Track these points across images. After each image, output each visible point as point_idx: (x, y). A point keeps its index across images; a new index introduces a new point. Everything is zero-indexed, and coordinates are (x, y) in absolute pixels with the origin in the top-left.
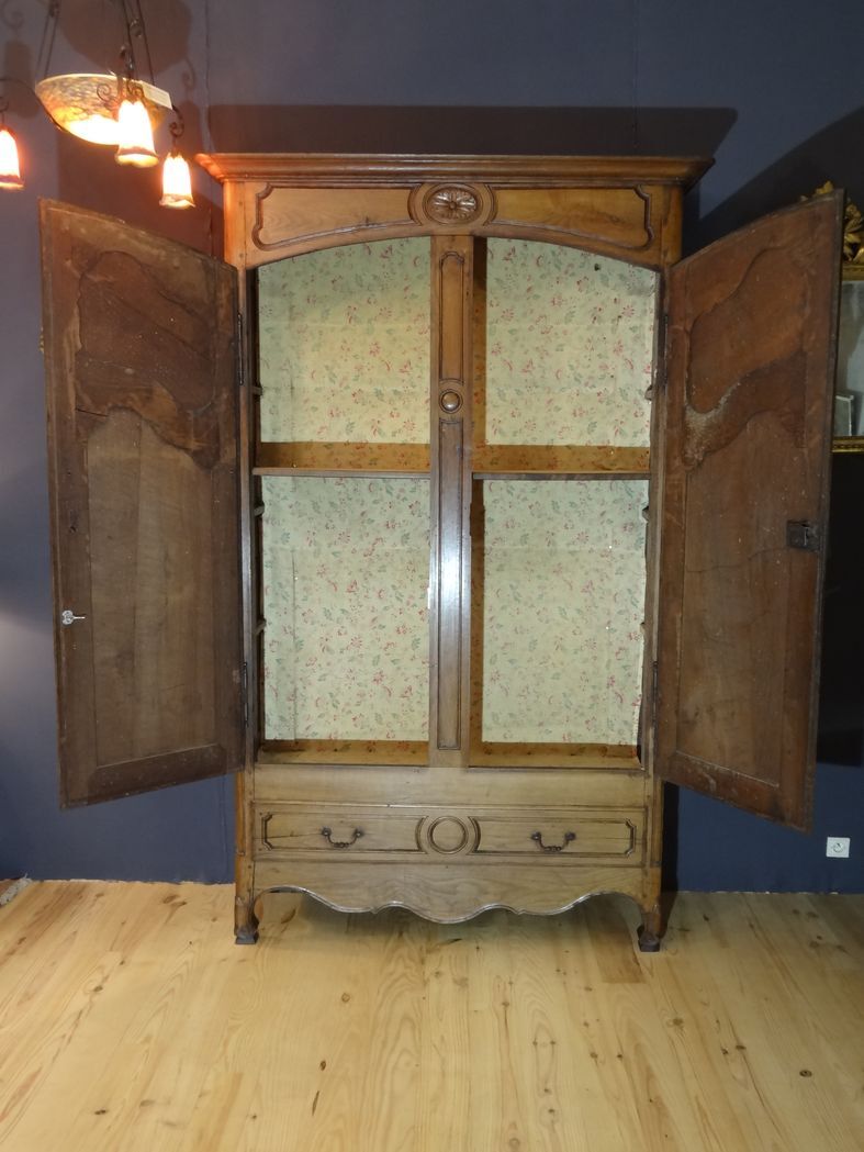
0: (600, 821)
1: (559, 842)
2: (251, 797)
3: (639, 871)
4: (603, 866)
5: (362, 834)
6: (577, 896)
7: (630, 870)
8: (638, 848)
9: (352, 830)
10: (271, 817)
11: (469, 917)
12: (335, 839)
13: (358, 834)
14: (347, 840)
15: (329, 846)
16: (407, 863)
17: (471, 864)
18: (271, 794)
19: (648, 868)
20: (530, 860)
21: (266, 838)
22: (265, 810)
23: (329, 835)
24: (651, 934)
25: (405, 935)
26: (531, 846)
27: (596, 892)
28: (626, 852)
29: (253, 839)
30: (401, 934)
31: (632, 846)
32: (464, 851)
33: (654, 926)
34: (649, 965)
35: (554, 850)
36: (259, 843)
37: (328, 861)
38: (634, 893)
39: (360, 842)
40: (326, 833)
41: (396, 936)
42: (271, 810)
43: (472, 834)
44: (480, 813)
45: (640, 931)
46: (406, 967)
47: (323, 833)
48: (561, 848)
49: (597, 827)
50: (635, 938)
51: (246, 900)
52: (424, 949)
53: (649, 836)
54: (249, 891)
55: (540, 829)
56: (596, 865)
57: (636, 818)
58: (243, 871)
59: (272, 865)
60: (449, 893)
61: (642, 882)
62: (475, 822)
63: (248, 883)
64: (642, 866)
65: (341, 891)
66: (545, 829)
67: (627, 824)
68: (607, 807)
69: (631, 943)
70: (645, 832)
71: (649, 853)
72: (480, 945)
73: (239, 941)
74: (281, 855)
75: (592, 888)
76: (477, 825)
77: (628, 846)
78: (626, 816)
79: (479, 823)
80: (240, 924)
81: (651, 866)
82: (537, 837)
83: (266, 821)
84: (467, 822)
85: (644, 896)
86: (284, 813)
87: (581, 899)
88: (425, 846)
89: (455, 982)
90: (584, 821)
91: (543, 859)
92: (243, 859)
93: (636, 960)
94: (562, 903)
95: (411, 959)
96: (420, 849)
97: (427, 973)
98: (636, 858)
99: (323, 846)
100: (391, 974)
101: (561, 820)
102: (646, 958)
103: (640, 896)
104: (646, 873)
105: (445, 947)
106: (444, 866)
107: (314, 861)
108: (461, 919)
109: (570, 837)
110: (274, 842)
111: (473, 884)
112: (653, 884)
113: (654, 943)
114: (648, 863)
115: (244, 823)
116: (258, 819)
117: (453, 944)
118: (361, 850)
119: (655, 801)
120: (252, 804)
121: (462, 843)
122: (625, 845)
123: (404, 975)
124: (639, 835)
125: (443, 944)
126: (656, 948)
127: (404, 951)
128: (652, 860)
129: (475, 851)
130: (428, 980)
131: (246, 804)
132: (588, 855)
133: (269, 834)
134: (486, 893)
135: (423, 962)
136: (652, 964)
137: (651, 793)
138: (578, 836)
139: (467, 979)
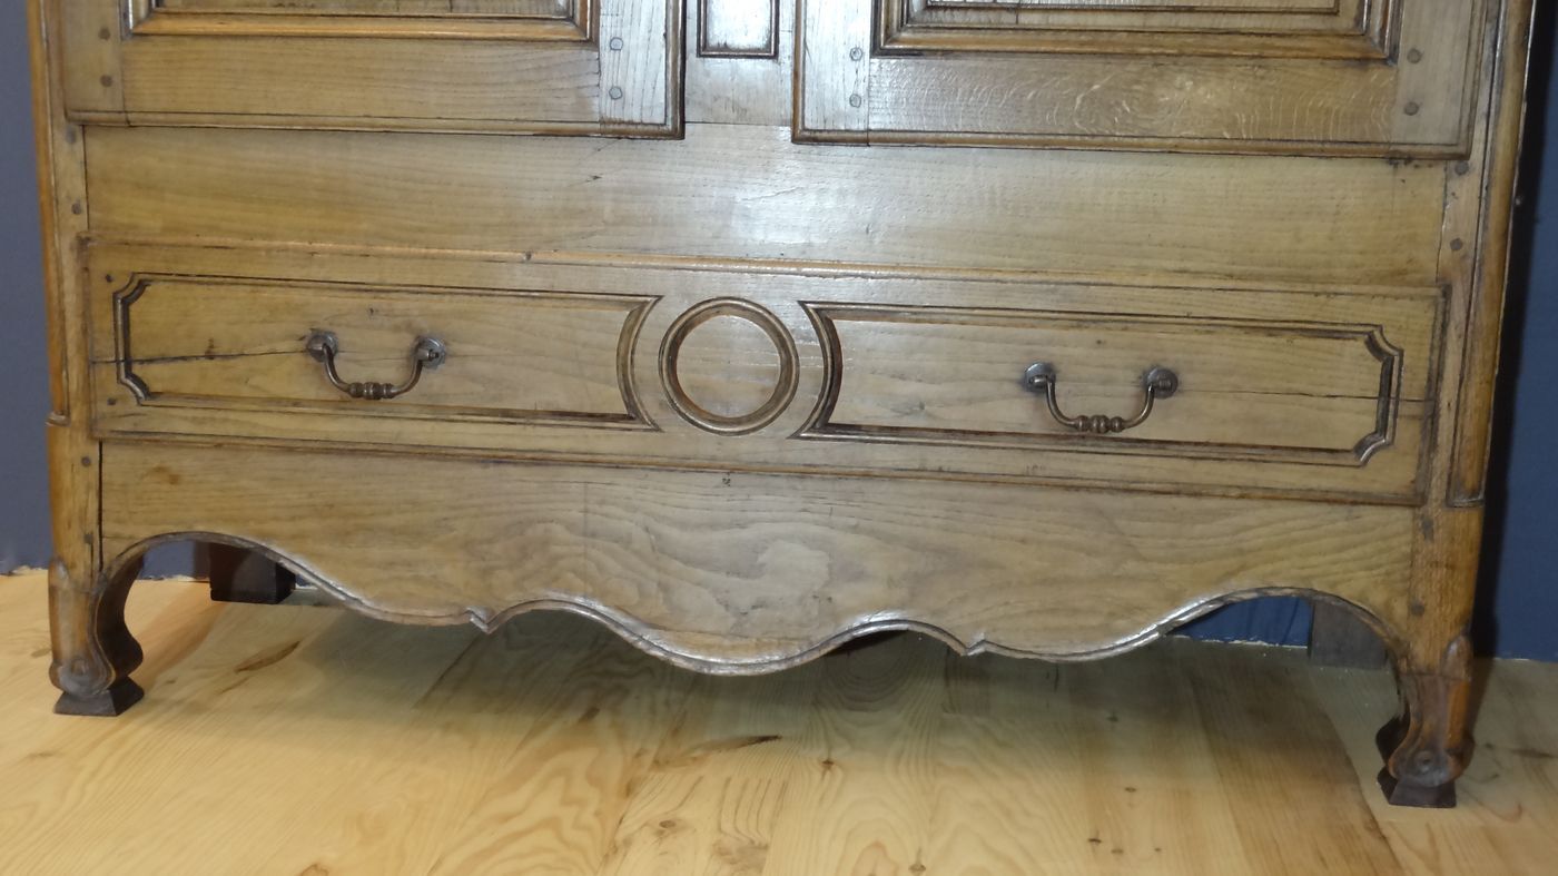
0: (1271, 329)
1: (1117, 401)
2: (78, 223)
3: (1400, 518)
4: (1273, 495)
5: (437, 358)
6: (1175, 600)
7: (1370, 515)
8: (1407, 433)
9: (408, 341)
10: (142, 285)
11: (799, 654)
12: (350, 371)
13: (423, 357)
14: (389, 372)
15: (334, 395)
16: (591, 462)
17: (805, 473)
18: (139, 214)
19: (1434, 509)
20: (1015, 463)
21: (128, 362)
22: (123, 266)
23: (331, 357)
24: (1432, 746)
25: (603, 720)
26: (1018, 412)
27: (1242, 587)
28: (1360, 447)
29: (91, 363)
30: (591, 713)
31: (1382, 427)
32: (789, 422)
33: (1442, 719)
34: (1422, 843)
35: (1098, 431)
36: (107, 376)
37: (329, 449)
38: (1377, 598)
39: (431, 380)
40: (322, 351)
41: (572, 717)
42: (141, 265)
43: (812, 361)
44: (841, 291)
45: (1389, 738)
46: (566, 802)
47: (309, 351)
48: (1123, 424)
49: (1256, 349)
50: (1371, 761)
51: (81, 571)
52: (648, 759)
53: (1447, 394)
54: (88, 539)
55: (1054, 353)
56: (1245, 493)
57: (1406, 322)
58: (66, 478)
59: (155, 458)
60: (734, 571)
61: (1412, 556)
62: (824, 316)
63: (83, 520)
64: (1414, 499)
65: (378, 552)
66: (1071, 349)
67: (1372, 345)
68: (1298, 277)
69: (1356, 780)
70: (1435, 378)
71: (1441, 461)
72: (835, 756)
73: (69, 704)
74: (179, 422)
75: (1231, 574)
76: (832, 331)
77: (1368, 423)
78: (1372, 313)
79: (841, 326)
80: (67, 648)
81: (1448, 503)
82: (1042, 384)
83: (127, 303)
84: (797, 322)
85: (1417, 610)
86: (183, 278)
87: (1183, 613)
88: (651, 401)
89: (720, 852)
90: (1213, 324)
91: (1061, 463)
92: (64, 434)
93: (1373, 826)
94: (1121, 623)
95: (594, 780)
96: (632, 415)
97: (631, 825)
98: (1392, 471)
99: (312, 392)
100: (507, 818)
101: (1127, 319)
102: (1410, 824)
103: (1400, 609)
104: (1427, 528)
105: (715, 757)
106: (718, 479)
107: (288, 448)
108: (770, 660)
109: (1161, 385)
110: (156, 375)
111: (810, 542)
112: (1451, 567)
113: (1439, 777)
114: (1437, 490)
115: (62, 313)
116: (102, 292)
117: (742, 752)
118: (438, 411)
119: (1476, 268)
120: (83, 243)
121: (777, 398)
122: (1356, 421)
123: (552, 823)
124: (1412, 383)
125: (716, 746)
126: (1445, 797)
127: (581, 759)
128: (1452, 481)
129: (823, 422)
130: (628, 842)
131: (63, 246)
132: (1223, 450)
133: (139, 351)
134: (860, 576)
135: (629, 790)
136: (1432, 840)
137: (1467, 230)
138: (1187, 379)
139: (766, 847)
